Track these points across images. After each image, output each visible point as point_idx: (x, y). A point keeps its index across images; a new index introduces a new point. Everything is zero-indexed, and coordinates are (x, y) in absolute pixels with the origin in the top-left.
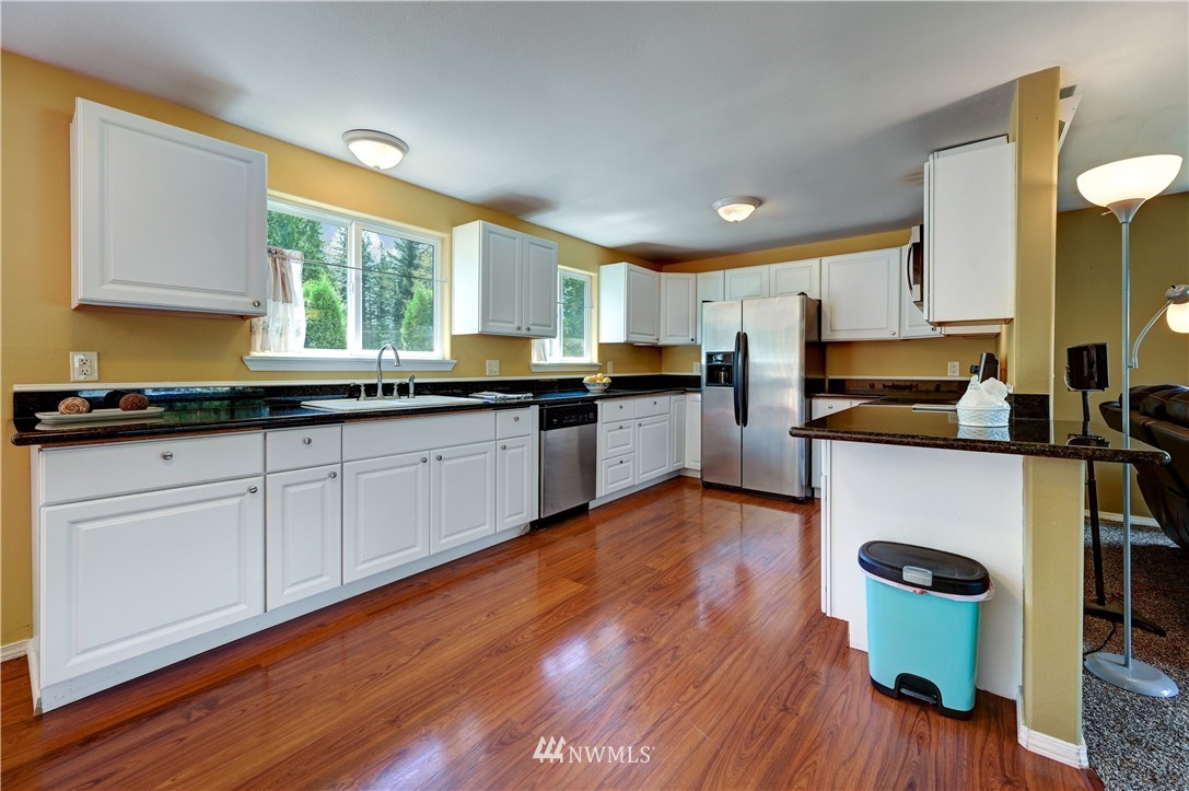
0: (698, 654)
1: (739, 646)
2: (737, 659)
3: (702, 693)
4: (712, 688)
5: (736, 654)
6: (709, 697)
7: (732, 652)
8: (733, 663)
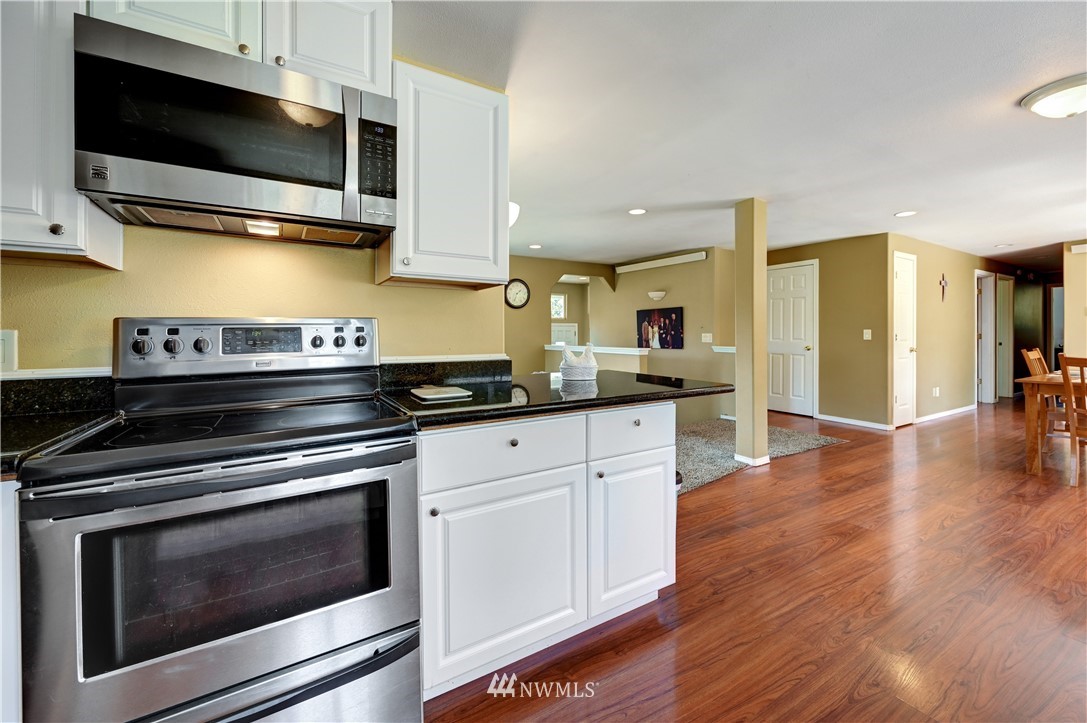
0: (819, 621)
1: (772, 619)
2: (778, 609)
3: (818, 591)
4: (807, 593)
5: (777, 613)
6: (811, 588)
7: (782, 616)
8: (783, 606)
